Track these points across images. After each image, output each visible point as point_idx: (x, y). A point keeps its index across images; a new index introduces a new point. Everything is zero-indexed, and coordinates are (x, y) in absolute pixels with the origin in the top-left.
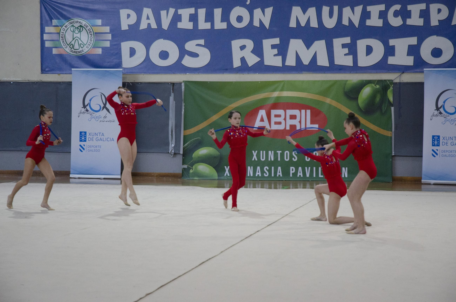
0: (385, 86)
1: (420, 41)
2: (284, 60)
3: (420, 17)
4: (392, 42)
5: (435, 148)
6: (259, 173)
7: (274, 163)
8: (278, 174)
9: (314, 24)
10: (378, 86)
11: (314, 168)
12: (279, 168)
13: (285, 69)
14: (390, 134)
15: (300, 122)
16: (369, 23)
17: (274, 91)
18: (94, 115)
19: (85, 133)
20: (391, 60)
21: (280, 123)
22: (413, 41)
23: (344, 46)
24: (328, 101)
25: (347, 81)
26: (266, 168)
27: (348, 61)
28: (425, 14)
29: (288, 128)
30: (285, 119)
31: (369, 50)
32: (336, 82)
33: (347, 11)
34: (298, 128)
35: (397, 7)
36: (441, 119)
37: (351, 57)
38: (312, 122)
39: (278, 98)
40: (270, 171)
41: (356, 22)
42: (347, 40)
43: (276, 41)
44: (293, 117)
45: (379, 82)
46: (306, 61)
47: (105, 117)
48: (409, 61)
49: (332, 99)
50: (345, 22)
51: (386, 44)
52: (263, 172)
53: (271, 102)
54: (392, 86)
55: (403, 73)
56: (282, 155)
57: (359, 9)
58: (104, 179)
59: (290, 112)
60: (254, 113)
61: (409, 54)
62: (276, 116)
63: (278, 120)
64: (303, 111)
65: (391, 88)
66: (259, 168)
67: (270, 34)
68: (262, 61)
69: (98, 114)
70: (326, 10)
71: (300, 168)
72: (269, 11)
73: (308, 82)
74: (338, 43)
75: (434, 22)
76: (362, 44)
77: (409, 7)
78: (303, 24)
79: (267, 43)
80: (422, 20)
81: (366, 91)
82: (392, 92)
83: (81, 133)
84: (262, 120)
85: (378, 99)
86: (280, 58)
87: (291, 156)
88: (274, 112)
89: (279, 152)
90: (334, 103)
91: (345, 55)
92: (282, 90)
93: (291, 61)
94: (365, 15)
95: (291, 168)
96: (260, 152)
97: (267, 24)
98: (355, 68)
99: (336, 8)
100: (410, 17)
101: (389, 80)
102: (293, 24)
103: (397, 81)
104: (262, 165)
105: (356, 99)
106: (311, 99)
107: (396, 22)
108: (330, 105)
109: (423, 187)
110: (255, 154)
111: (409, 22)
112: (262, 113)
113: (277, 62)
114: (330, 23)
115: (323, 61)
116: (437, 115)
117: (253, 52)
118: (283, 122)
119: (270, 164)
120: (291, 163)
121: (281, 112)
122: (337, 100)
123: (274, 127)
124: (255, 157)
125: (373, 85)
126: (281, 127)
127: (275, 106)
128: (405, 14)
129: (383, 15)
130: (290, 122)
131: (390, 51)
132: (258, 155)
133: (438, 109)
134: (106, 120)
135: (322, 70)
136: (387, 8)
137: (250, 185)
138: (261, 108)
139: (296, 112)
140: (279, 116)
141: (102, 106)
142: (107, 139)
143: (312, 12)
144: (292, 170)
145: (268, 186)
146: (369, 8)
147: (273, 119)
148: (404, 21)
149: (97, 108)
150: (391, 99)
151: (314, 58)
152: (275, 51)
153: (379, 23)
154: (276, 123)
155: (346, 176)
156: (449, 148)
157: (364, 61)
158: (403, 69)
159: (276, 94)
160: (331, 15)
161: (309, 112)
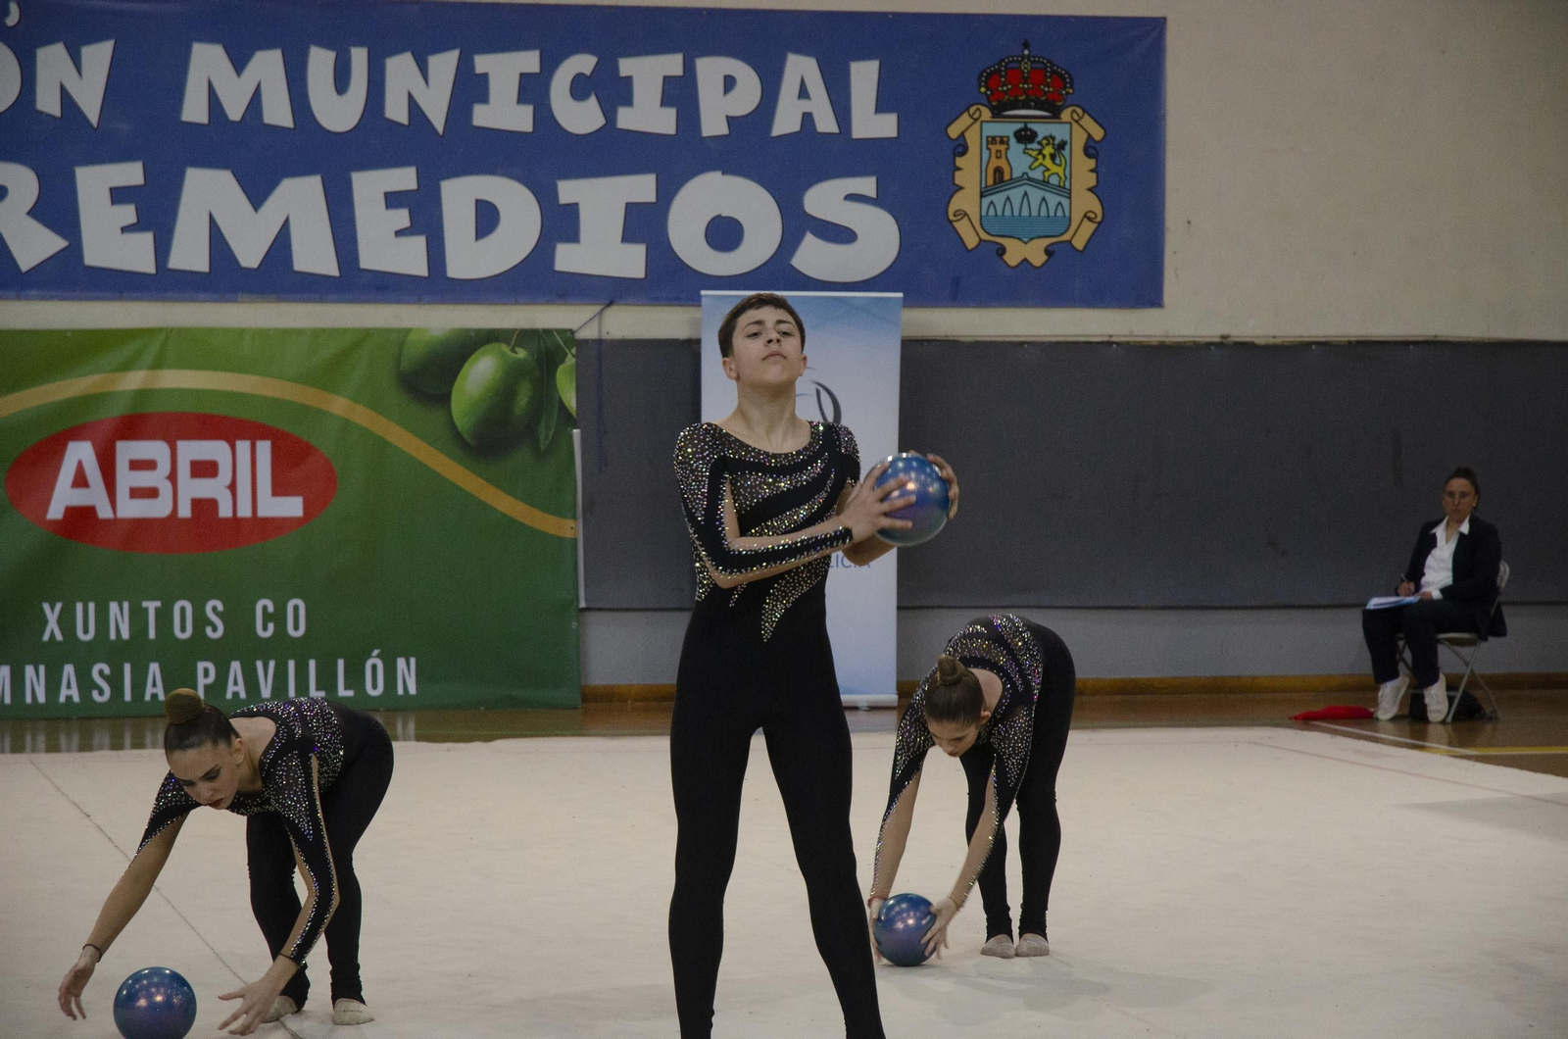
0: (546, 349)
1: (667, 192)
2: (162, 249)
3: (665, 102)
4: (569, 191)
6: (70, 692)
7: (136, 650)
8: (149, 691)
9: (278, 113)
10: (522, 354)
11: (291, 664)
12: (154, 668)
13: (166, 283)
14: (571, 528)
15: (233, 487)
16: (483, 116)
17: (126, 366)
20: (568, 259)
21: (152, 493)
22: (642, 188)
23: (393, 200)
24: (339, 405)
25: (408, 331)
26: (99, 670)
27: (410, 257)
28: (680, 93)
29: (185, 511)
30: (173, 477)
31: (487, 218)
32: (365, 335)
33: (400, 69)
34: (225, 511)
35: (583, 63)
37: (419, 243)
38: (279, 489)
39: (143, 395)
40: (115, 681)
41: (437, 114)
42: (405, 178)
43: (132, 174)
44: (204, 469)
45: (526, 336)
46: (249, 253)
48: (631, 262)
49: (356, 398)
50: (396, 110)
51: (546, 197)
52: (86, 684)
53: (117, 410)
54: (574, 351)
55: (611, 303)
56: (165, 617)
57: (445, 64)
59: (192, 450)
60: (49, 451)
61: (628, 237)
62: (136, 465)
63: (144, 479)
64: (243, 446)
65: (570, 361)
66: (69, 670)
67: (103, 147)
68: (74, 249)
70: (320, 62)
71: (236, 667)
72: (99, 56)
73: (263, 334)
74: (370, 187)
75: (713, 125)
76: (459, 195)
77: (627, 66)
78: (235, 111)
79: (94, 182)
80: (671, 113)
81: (480, 373)
82: (574, 374)
84: (80, 481)
85: (523, 400)
86: (146, 240)
87: (201, 621)
88: (127, 451)
89: (152, 606)
90: (362, 416)
91: (399, 233)
92: (158, 364)
93: (190, 253)
94: (470, 88)
95: (201, 666)
96: (74, 608)
97: (91, 105)
98: (437, 285)
99: (359, 57)
100: (628, 102)
101: (561, 332)
102: (194, 110)
103: (589, 333)
104: (83, 657)
105: (443, 399)
106: (274, 403)
107: (580, 117)
108: (346, 424)
110: (52, 614)
111: (627, 119)
112: (80, 453)
113: (137, 254)
114: (338, 112)
115: (315, 255)
117: (36, 213)
118: (166, 489)
119: (116, 653)
120: (199, 646)
121: (154, 449)
122: (375, 405)
123: (131, 509)
124: (53, 628)
125: (505, 348)
126: (159, 509)
127: (133, 426)
128: (612, 90)
129: (532, 89)
130: (194, 489)
131: (561, 223)
132: (66, 621)
135: (312, 288)
136: (549, 65)
137: (34, 740)
138: (76, 433)
139: (214, 450)
140: (149, 465)
143: (268, 65)
144: (205, 673)
145: (107, 741)
146: (483, 63)
147: (126, 479)
148: (610, 115)
150: (570, 399)
151: (282, 242)
152: (128, 213)
153: (520, 119)
154: (136, 493)
155: (412, 690)
157: (468, 258)
158: (610, 291)
159: (134, 380)
160: (341, 82)
161: (264, 448)
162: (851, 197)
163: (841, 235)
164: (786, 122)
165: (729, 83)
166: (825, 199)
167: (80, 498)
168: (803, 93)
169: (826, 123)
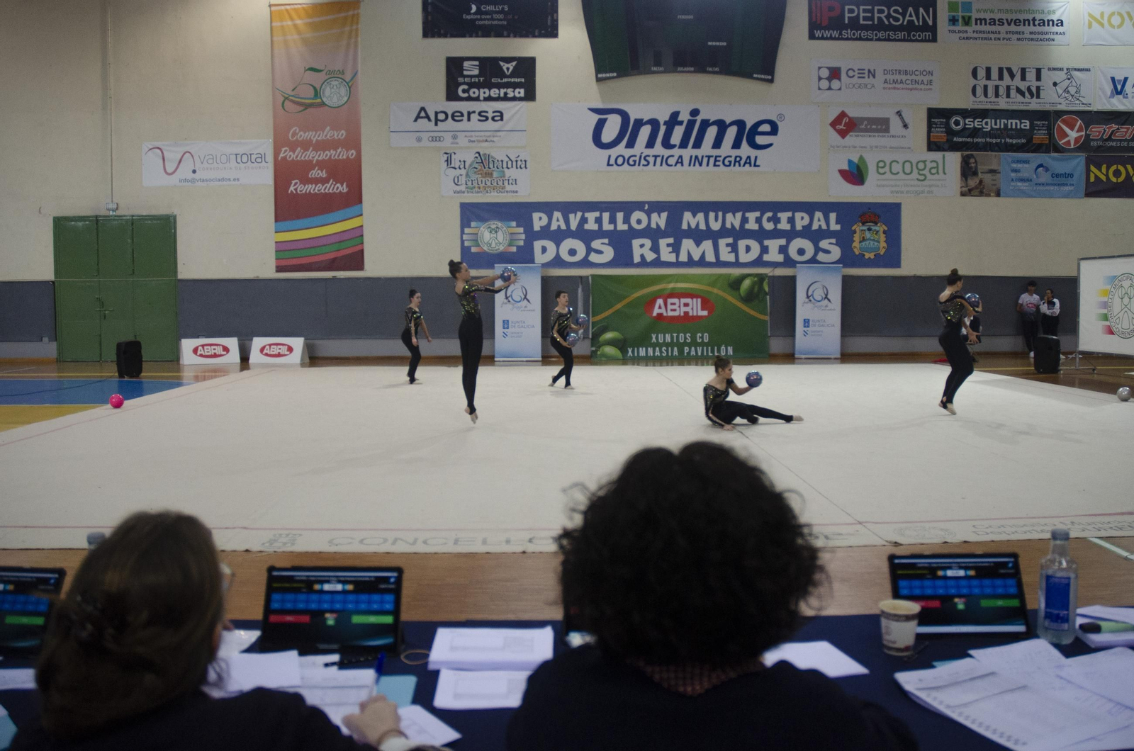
0: (761, 278)
1: (788, 243)
2: (677, 256)
3: (788, 223)
4: (766, 243)
5: (806, 329)
6: (657, 353)
7: (671, 345)
8: (675, 353)
9: (703, 226)
10: (756, 279)
12: (676, 349)
13: (678, 264)
14: (767, 318)
15: (692, 309)
16: (747, 226)
17: (670, 282)
18: (516, 305)
19: (508, 321)
20: (766, 258)
21: (675, 310)
22: (783, 242)
23: (728, 245)
24: (715, 291)
25: (730, 274)
26: (664, 348)
27: (731, 258)
28: (791, 221)
29: (682, 314)
30: (679, 307)
31: (748, 249)
32: (721, 275)
33: (729, 216)
34: (691, 314)
35: (770, 214)
36: (810, 305)
37: (733, 254)
38: (703, 309)
39: (673, 289)
40: (667, 351)
41: (737, 226)
42: (730, 240)
43: (671, 240)
44: (686, 305)
45: (757, 275)
46: (696, 257)
47: (526, 307)
48: (780, 258)
49: (719, 289)
50: (728, 225)
51: (761, 244)
52: (661, 352)
53: (667, 292)
54: (767, 278)
55: (776, 267)
56: (678, 337)
57: (739, 215)
58: (527, 361)
59: (684, 301)
60: (653, 302)
61: (780, 252)
62: (672, 304)
63: (673, 307)
64: (695, 300)
65: (767, 281)
66: (657, 349)
67: (665, 234)
68: (659, 258)
69: (519, 304)
70: (712, 215)
71: (693, 348)
72: (664, 215)
73: (700, 275)
74: (722, 242)
75: (799, 227)
76: (742, 244)
77: (779, 215)
78: (693, 226)
79: (663, 243)
80: (789, 225)
81: (746, 284)
82: (767, 283)
83: (504, 321)
84: (660, 307)
85: (756, 289)
86: (674, 255)
87: (686, 338)
88: (670, 301)
89: (675, 335)
90: (721, 293)
91: (729, 252)
92: (677, 282)
93: (683, 257)
94: (745, 220)
95: (686, 348)
96: (658, 335)
97: (663, 226)
98: (737, 264)
99: (720, 214)
100: (780, 222)
101: (765, 274)
102: (685, 226)
103: (771, 274)
104: (661, 346)
105: (738, 289)
106: (701, 290)
107: (769, 226)
108: (717, 294)
109: (796, 361)
110: (654, 336)
111: (780, 226)
112: (660, 301)
113: (672, 258)
114: (715, 226)
115: (710, 258)
116: (807, 303)
117: (651, 249)
118: (678, 309)
119: (667, 345)
120: (685, 344)
121: (676, 300)
122: (724, 291)
123: (671, 314)
124: (654, 340)
125: (752, 278)
126: (676, 314)
127: (672, 295)
128: (776, 220)
129: (758, 220)
130: (684, 309)
131: (765, 250)
132: (657, 338)
133: (808, 297)
134: (526, 309)
135: (710, 265)
136: (762, 215)
137: (650, 363)
138: (660, 297)
139: (688, 300)
140: (674, 304)
141: (523, 297)
142: (528, 326)
143: (700, 216)
144: (686, 350)
145: (665, 364)
146: (747, 215)
147: (670, 307)
148: (775, 225)
149: (519, 299)
150: (767, 289)
151: (703, 254)
152: (670, 249)
153: (756, 227)
154: (672, 310)
156: (817, 329)
157: (744, 258)
158: (775, 265)
159: (671, 285)
160: (716, 219)
161: (699, 300)
162: (830, 243)
163: (827, 252)
164: (815, 227)
165: (802, 218)
166: (824, 244)
167: (660, 311)
168: (819, 220)
169: (824, 227)
